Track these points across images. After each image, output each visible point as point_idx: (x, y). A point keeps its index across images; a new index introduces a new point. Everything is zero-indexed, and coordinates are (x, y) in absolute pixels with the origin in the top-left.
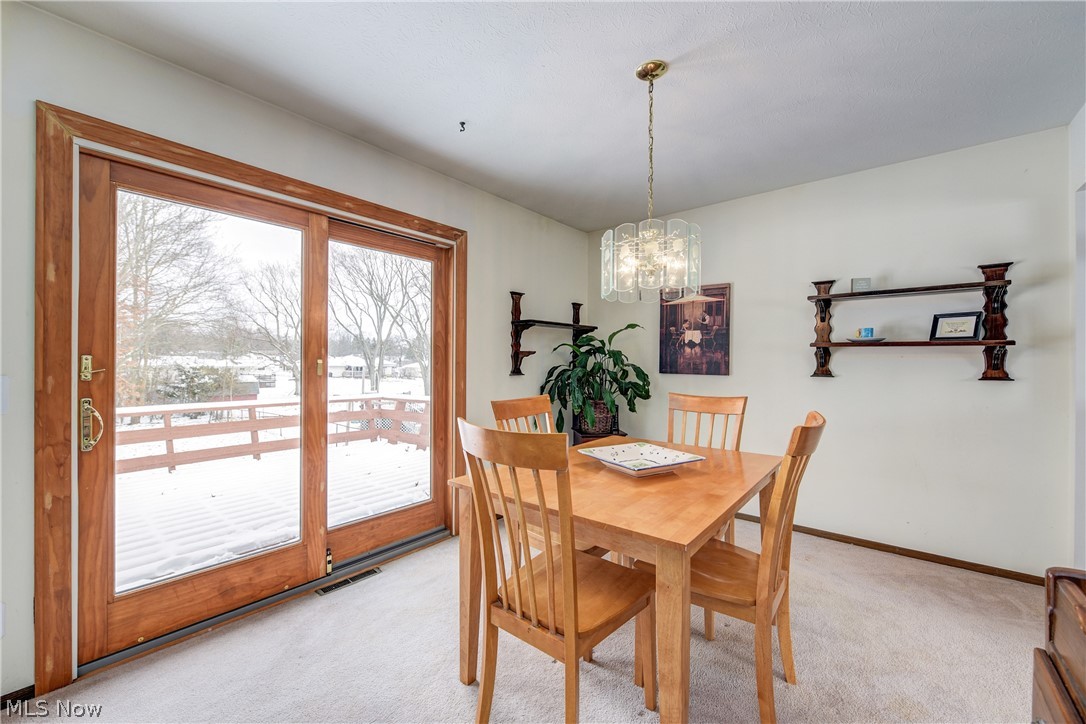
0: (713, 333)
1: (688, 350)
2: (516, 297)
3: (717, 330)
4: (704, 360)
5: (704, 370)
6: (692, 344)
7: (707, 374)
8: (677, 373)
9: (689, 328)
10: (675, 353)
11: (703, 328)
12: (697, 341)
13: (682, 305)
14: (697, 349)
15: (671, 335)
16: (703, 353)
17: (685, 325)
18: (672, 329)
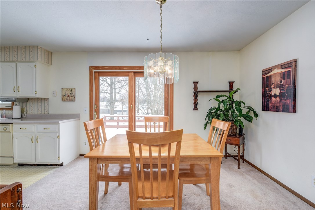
0: (285, 89)
1: (273, 99)
2: (196, 83)
3: (288, 87)
4: (281, 104)
5: (281, 110)
6: (275, 96)
7: (282, 111)
8: (268, 111)
9: (274, 88)
10: (268, 101)
11: (281, 87)
12: (278, 94)
13: (271, 76)
14: (278, 98)
15: (266, 91)
16: (281, 100)
17: (272, 86)
18: (267, 88)
